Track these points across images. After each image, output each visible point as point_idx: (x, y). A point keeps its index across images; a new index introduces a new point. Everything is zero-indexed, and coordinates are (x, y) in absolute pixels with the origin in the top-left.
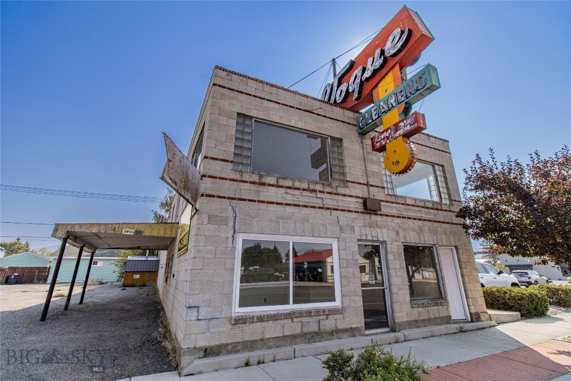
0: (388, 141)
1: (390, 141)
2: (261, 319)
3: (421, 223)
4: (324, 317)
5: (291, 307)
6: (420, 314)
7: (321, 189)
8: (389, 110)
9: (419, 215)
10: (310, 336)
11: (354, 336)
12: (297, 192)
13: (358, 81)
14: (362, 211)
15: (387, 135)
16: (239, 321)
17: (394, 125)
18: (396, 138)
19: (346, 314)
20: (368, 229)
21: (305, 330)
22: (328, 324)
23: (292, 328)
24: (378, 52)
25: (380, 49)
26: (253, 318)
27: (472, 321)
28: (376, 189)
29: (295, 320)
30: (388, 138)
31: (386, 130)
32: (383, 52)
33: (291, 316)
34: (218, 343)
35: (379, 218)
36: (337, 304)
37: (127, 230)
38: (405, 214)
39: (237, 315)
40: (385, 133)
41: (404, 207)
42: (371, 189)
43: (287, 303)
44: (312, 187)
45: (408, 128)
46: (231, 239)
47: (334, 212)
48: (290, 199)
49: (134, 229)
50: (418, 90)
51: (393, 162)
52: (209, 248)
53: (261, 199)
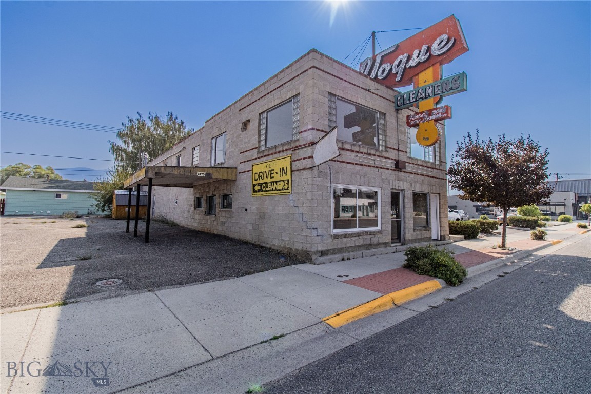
0: (421, 122)
1: (423, 122)
2: (346, 236)
3: (423, 178)
4: (373, 236)
5: (358, 230)
6: (417, 235)
7: (374, 153)
8: (426, 98)
9: (422, 172)
10: (367, 246)
11: (386, 247)
12: (361, 155)
13: (402, 66)
14: (394, 169)
15: (421, 117)
16: (336, 237)
17: (428, 111)
18: (429, 121)
19: (384, 234)
20: (396, 181)
21: (365, 243)
22: (375, 240)
23: (359, 241)
24: (424, 47)
25: (427, 46)
26: (341, 235)
27: (441, 240)
28: (403, 153)
29: (360, 237)
30: (422, 119)
31: (421, 113)
32: (429, 49)
33: (359, 234)
34: (327, 249)
35: (402, 174)
36: (379, 228)
37: (200, 173)
38: (416, 171)
39: (334, 233)
40: (420, 115)
41: (416, 166)
42: (401, 153)
43: (356, 228)
44: (369, 152)
45: (440, 115)
46: (329, 187)
47: (380, 169)
48: (358, 160)
49: (205, 172)
50: (451, 89)
51: (424, 138)
53: (344, 160)
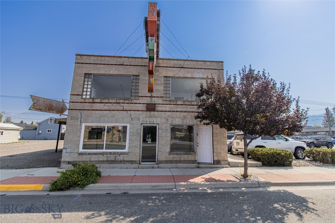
2: (89, 154)
3: (186, 114)
4: (118, 155)
5: (104, 150)
6: (174, 158)
7: (123, 102)
9: (185, 110)
10: (110, 162)
11: (133, 164)
12: (110, 104)
14: (145, 110)
16: (81, 154)
19: (129, 155)
20: (148, 118)
21: (109, 159)
22: (121, 158)
23: (104, 158)
26: (86, 153)
27: (214, 164)
28: (157, 98)
29: (104, 155)
33: (103, 154)
34: (73, 160)
35: (156, 113)
36: (126, 150)
38: (175, 109)
39: (81, 152)
41: (175, 106)
42: (153, 99)
44: (118, 101)
46: (79, 125)
47: (128, 112)
48: (106, 108)
52: (71, 128)
53: (93, 109)
